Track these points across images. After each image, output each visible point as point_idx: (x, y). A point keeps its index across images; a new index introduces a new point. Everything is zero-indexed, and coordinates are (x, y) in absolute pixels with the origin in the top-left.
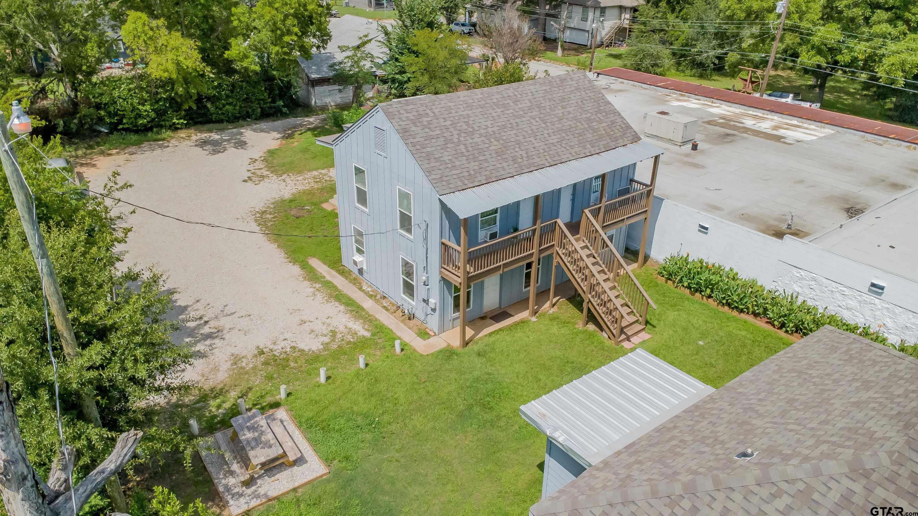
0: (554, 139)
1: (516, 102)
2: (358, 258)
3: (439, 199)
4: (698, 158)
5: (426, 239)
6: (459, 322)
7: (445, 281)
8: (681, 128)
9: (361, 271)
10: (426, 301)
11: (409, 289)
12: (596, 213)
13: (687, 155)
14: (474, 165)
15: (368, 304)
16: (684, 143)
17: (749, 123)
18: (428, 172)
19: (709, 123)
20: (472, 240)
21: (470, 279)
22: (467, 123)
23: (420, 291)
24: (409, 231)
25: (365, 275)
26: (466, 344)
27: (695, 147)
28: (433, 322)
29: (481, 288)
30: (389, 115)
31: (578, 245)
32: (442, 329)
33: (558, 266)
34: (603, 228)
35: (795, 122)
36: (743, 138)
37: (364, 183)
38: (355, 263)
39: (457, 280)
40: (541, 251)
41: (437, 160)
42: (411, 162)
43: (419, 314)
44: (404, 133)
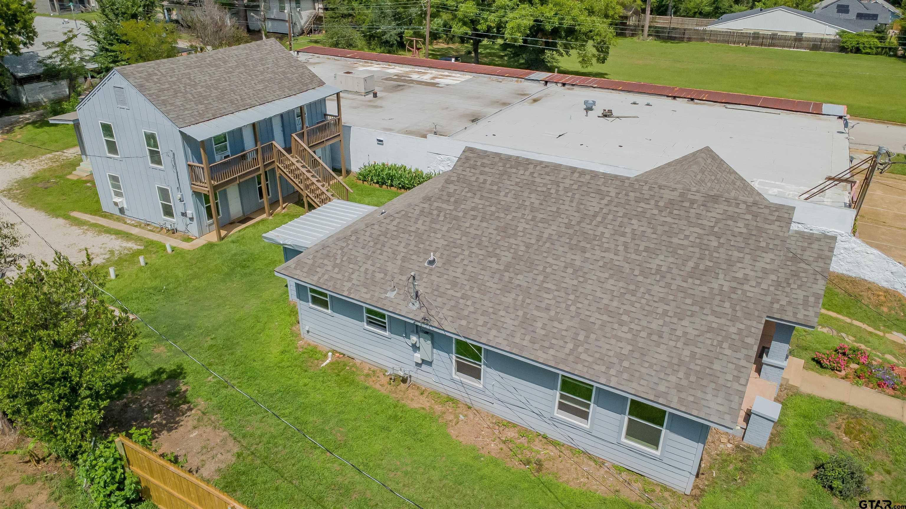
0: (260, 87)
1: (225, 62)
2: (117, 200)
3: (180, 131)
4: (378, 102)
5: (175, 166)
6: (214, 226)
7: (197, 194)
8: (362, 81)
9: (122, 210)
10: (184, 214)
11: (168, 211)
12: (301, 136)
13: (370, 101)
14: (201, 107)
15: (135, 231)
16: (367, 93)
17: (415, 77)
18: (166, 113)
19: (386, 79)
20: (211, 159)
21: (215, 188)
22: (189, 79)
23: (178, 208)
24: (159, 163)
25: (126, 213)
26: (222, 239)
27: (375, 95)
28: (193, 229)
29: (224, 194)
30: (126, 76)
31: (294, 160)
32: (201, 233)
33: (281, 177)
34: (309, 147)
35: (446, 73)
36: (410, 87)
37: (112, 136)
38: (116, 204)
39: (205, 188)
40: (266, 166)
41: (172, 105)
42: (150, 108)
43: (181, 227)
44: (141, 88)
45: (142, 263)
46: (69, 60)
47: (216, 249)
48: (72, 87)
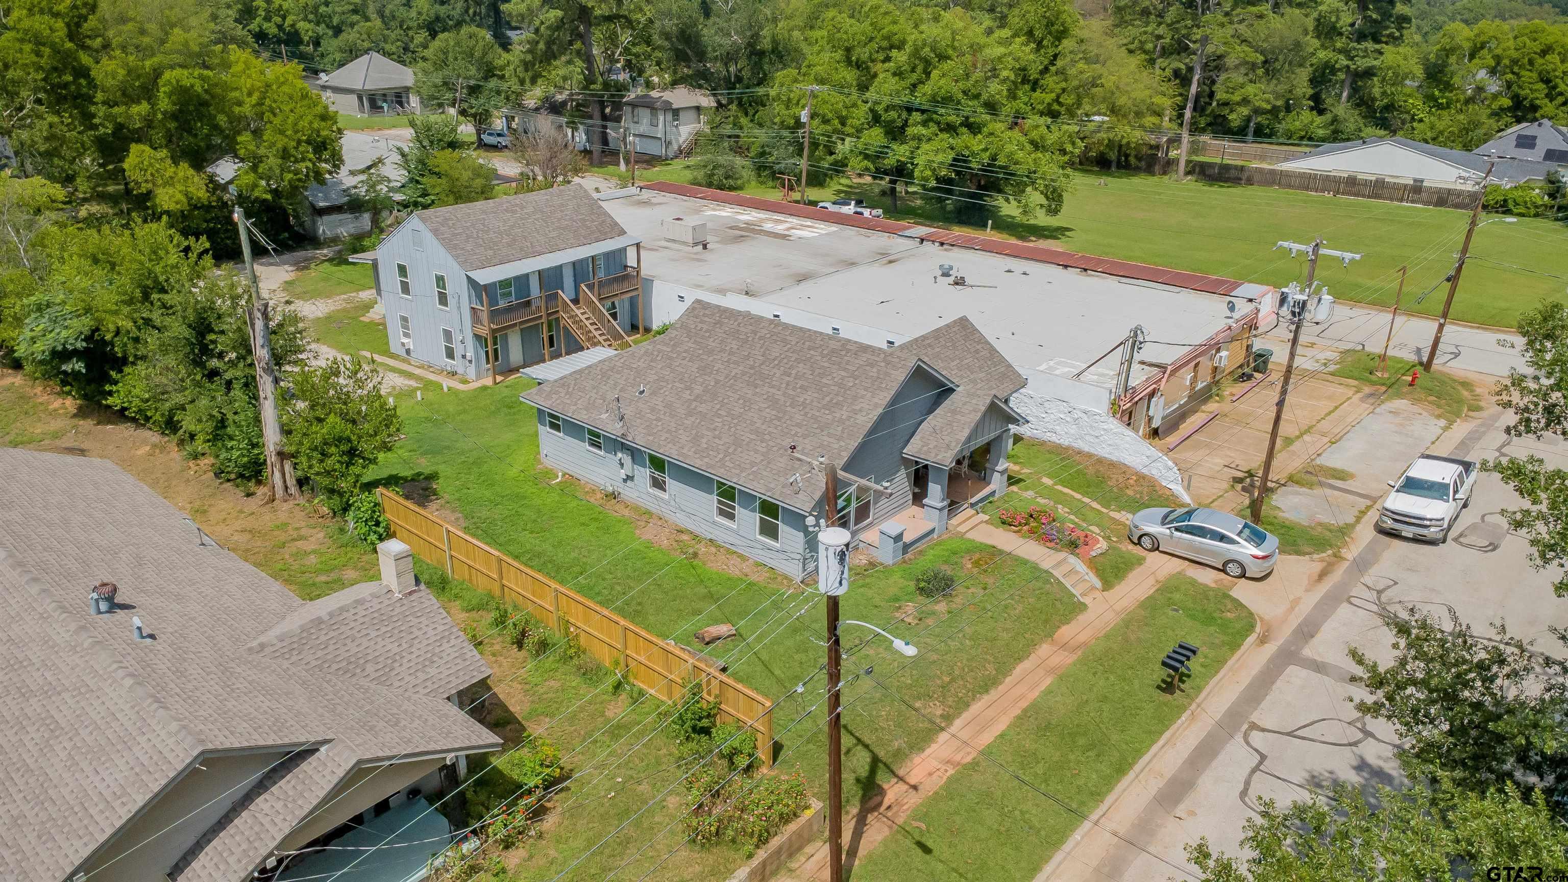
0: (554, 234)
1: (522, 209)
2: (405, 340)
3: (468, 277)
4: (706, 255)
5: (459, 308)
6: (491, 372)
7: (477, 337)
8: (691, 230)
9: (408, 352)
10: (464, 357)
11: (450, 354)
12: (591, 287)
13: (696, 254)
14: (490, 252)
15: (417, 371)
16: (696, 244)
18: (456, 257)
20: (493, 301)
21: (494, 331)
22: (483, 225)
23: (458, 352)
24: (446, 305)
25: (412, 354)
26: (495, 383)
27: (705, 247)
28: (471, 372)
29: (505, 338)
30: (424, 220)
31: (578, 312)
32: (479, 377)
33: (565, 327)
34: (600, 300)
36: (753, 238)
37: (406, 277)
38: (403, 344)
39: (484, 331)
40: (549, 315)
41: (463, 249)
42: (442, 252)
43: (460, 371)
44: (436, 232)
45: (419, 398)
46: (375, 191)
47: (489, 391)
48: (375, 222)
